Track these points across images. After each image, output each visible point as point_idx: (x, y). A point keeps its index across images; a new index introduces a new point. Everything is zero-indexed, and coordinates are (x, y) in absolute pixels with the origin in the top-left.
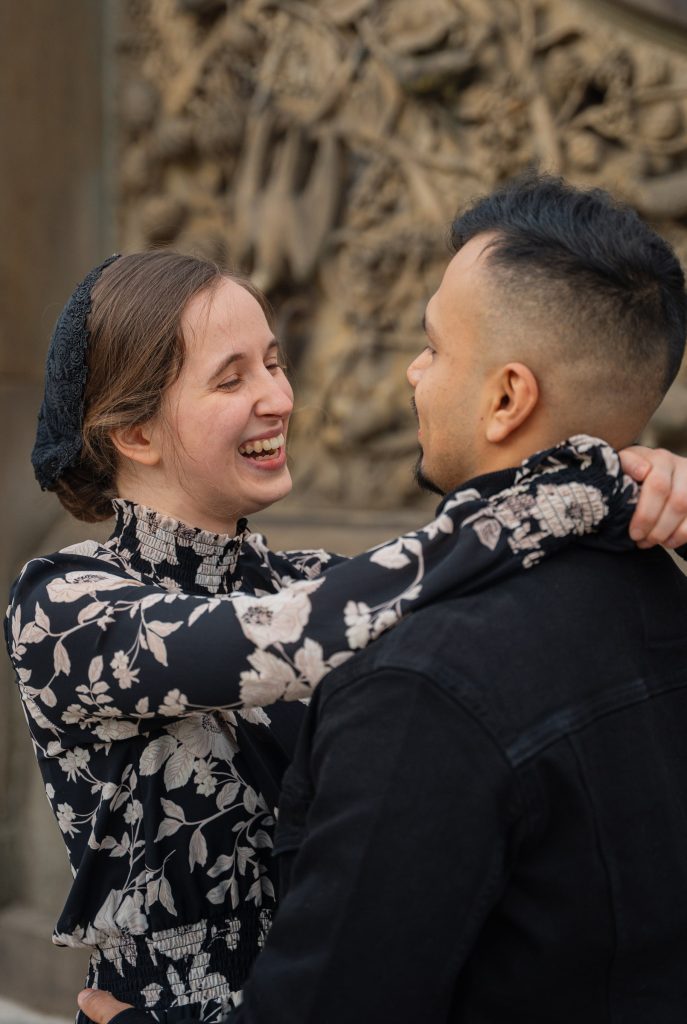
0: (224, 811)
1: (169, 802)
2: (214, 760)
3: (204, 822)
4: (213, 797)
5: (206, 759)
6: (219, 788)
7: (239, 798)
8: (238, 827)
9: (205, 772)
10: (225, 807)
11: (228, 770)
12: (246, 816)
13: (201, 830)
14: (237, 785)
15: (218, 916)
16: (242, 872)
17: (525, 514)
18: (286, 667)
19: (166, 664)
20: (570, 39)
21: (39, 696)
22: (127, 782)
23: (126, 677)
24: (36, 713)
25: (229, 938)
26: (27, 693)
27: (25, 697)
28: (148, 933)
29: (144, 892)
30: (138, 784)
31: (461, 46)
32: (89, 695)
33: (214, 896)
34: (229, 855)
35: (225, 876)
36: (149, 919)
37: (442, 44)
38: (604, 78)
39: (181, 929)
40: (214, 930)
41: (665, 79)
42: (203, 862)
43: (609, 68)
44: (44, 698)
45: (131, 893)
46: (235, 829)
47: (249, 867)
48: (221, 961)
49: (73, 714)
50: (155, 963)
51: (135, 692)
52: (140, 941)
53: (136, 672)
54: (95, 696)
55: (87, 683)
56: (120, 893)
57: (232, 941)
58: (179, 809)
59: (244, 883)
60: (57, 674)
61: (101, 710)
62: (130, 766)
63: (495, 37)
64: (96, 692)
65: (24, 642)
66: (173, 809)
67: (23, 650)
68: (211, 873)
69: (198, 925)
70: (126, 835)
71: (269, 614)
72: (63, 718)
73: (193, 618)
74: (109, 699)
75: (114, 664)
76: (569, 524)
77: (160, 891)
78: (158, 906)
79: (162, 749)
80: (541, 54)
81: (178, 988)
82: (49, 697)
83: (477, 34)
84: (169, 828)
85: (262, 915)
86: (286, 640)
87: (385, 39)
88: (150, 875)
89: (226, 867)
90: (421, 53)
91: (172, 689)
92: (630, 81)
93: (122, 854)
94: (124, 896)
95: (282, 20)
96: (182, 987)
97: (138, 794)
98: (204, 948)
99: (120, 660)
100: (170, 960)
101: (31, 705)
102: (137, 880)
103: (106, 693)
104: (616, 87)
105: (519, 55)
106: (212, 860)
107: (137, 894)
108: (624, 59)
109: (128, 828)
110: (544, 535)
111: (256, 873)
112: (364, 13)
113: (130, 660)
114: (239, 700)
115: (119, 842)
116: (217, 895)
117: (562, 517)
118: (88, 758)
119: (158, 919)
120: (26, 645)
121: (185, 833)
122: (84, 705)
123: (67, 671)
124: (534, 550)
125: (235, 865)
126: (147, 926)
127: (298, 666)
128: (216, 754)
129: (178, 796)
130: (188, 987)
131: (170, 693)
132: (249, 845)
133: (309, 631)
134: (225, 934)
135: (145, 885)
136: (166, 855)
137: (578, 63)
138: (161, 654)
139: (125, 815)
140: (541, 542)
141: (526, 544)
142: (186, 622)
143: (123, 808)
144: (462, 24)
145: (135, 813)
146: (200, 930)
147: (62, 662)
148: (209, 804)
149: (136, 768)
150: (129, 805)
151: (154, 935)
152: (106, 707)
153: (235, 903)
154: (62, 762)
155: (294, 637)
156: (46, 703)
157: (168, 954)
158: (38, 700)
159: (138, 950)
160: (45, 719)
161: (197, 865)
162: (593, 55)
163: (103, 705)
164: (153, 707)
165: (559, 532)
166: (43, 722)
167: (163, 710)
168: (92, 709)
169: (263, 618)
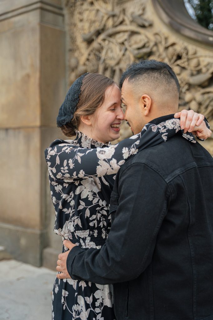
0: (94, 204)
1: (82, 201)
2: (93, 192)
3: (89, 207)
4: (92, 201)
5: (91, 191)
6: (93, 199)
7: (98, 202)
8: (98, 209)
9: (91, 195)
10: (95, 204)
11: (96, 195)
12: (100, 206)
13: (89, 209)
14: (98, 199)
15: (92, 229)
16: (98, 219)
17: (163, 125)
18: (108, 164)
19: (80, 163)
20: (173, 45)
21: (52, 170)
22: (71, 196)
23: (72, 166)
24: (51, 174)
25: (95, 234)
26: (49, 169)
27: (49, 170)
28: (75, 231)
29: (74, 222)
30: (74, 196)
31: (148, 47)
32: (63, 170)
33: (91, 224)
34: (95, 215)
35: (94, 220)
36: (75, 228)
37: (144, 46)
38: (181, 53)
39: (83, 231)
40: (91, 232)
41: (195, 53)
42: (89, 216)
43: (182, 51)
44: (53, 171)
45: (71, 222)
46: (97, 209)
47: (100, 218)
48: (93, 239)
49: (59, 176)
50: (77, 238)
51: (74, 170)
52: (73, 233)
53: (74, 164)
54: (65, 170)
55: (63, 167)
56: (68, 222)
57: (96, 235)
58: (84, 203)
59: (99, 222)
60: (57, 164)
61: (65, 174)
62: (72, 192)
63: (156, 44)
64: (65, 169)
65: (50, 154)
66: (82, 203)
67: (50, 157)
68: (91, 219)
69: (87, 231)
70: (70, 208)
71: (105, 152)
72: (57, 177)
73: (87, 153)
74: (67, 171)
75: (69, 162)
76: (173, 126)
77: (78, 221)
78: (77, 225)
79: (81, 188)
80: (167, 48)
81: (83, 244)
82: (54, 170)
83: (152, 44)
84: (81, 207)
85: (103, 229)
86: (108, 158)
87: (130, 46)
88: (76, 217)
89: (94, 218)
90: (139, 49)
91: (81, 170)
92: (187, 54)
93: (68, 213)
94: (69, 222)
95: (107, 42)
96: (84, 244)
97: (74, 199)
98: (89, 236)
99: (71, 161)
100: (81, 238)
101: (50, 172)
102: (73, 219)
103: (67, 170)
104: (184, 55)
105: (161, 49)
106: (91, 216)
107: (72, 222)
108: (186, 49)
109: (71, 207)
110: (167, 129)
111: (101, 220)
112: (126, 40)
113: (73, 161)
114: (96, 174)
115: (68, 210)
116: (92, 224)
117: (171, 124)
118: (62, 188)
119: (77, 228)
120: (51, 155)
121: (85, 209)
122: (62, 173)
123: (59, 164)
124: (165, 133)
125: (97, 218)
126: (74, 230)
127: (110, 164)
128: (93, 191)
129: (84, 200)
130: (85, 244)
131: (81, 171)
132: (100, 213)
133: (114, 157)
134: (94, 233)
135: (74, 220)
136: (80, 214)
137: (175, 50)
138: (80, 161)
139: (70, 204)
140: (166, 130)
141: (163, 131)
142: (86, 153)
143: (70, 202)
144: (148, 42)
145: (73, 203)
146: (87, 232)
147: (58, 161)
148: (91, 202)
149: (74, 193)
150: (71, 201)
151: (76, 232)
152: (67, 174)
153: (96, 226)
154: (55, 187)
155: (110, 158)
156: (54, 172)
157: (80, 236)
158: (52, 171)
159: (72, 236)
160: (53, 176)
161: (87, 217)
162: (178, 48)
163: (66, 173)
164: (77, 175)
165: (170, 128)
166: (52, 176)
167: (79, 176)
168: (63, 174)
169: (103, 152)
